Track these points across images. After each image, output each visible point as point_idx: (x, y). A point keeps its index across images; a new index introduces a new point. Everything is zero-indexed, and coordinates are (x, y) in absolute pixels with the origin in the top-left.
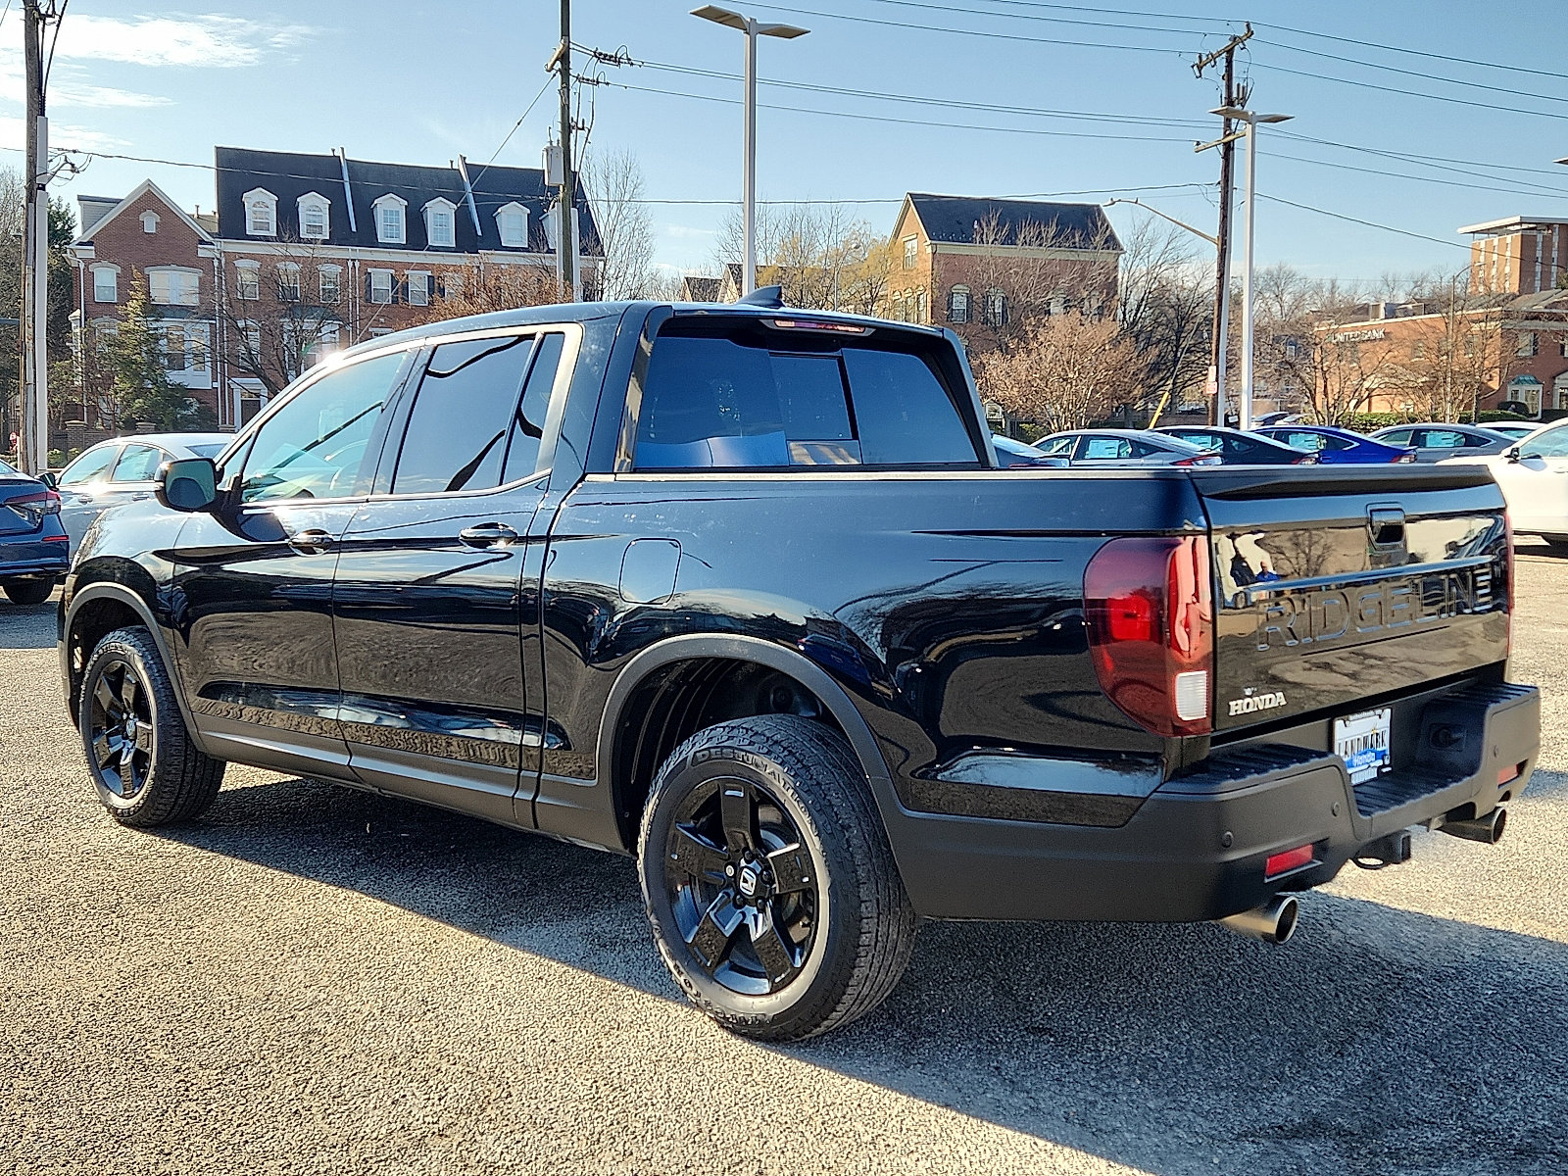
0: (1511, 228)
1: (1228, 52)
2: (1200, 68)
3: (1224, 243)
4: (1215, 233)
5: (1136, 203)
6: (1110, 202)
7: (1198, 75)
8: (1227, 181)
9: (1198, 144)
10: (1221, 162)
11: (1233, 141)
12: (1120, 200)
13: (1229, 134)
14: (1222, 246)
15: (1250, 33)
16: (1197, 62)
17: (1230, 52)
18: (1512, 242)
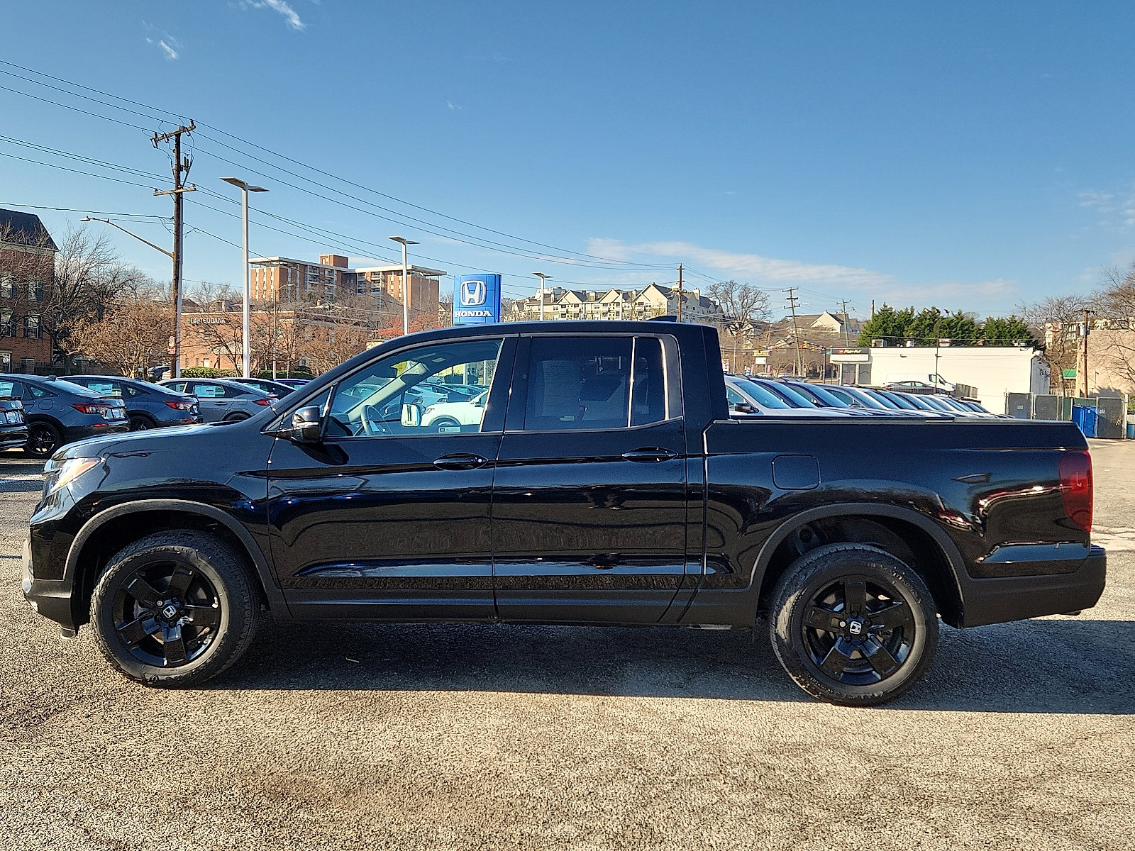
0: (274, 263)
1: (176, 135)
2: (156, 142)
3: (178, 257)
4: (172, 250)
5: (108, 222)
6: (86, 219)
7: (155, 145)
8: (179, 217)
9: (156, 190)
10: (174, 205)
11: (182, 193)
12: (94, 219)
13: (179, 189)
14: (177, 259)
15: (193, 127)
16: (154, 137)
17: (178, 136)
18: (275, 270)
